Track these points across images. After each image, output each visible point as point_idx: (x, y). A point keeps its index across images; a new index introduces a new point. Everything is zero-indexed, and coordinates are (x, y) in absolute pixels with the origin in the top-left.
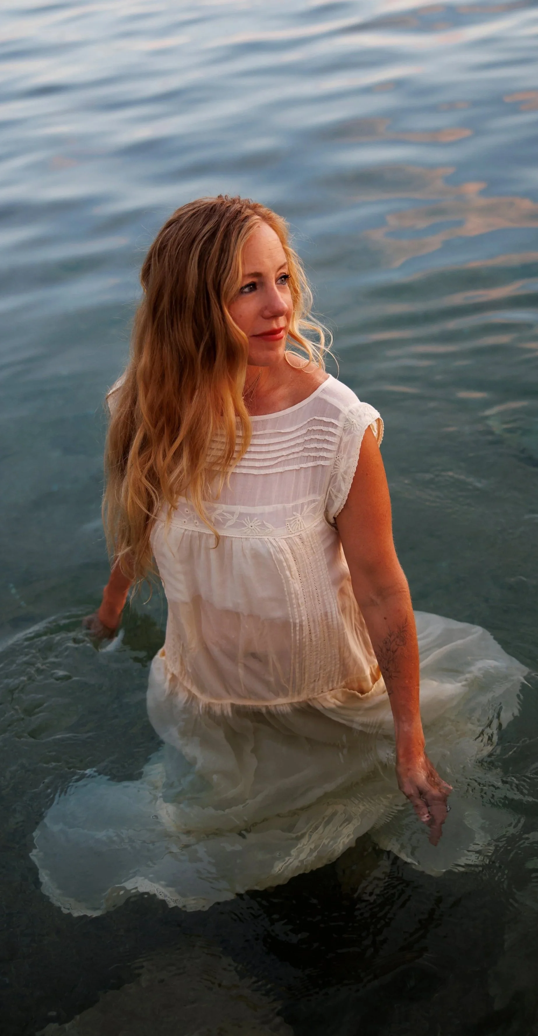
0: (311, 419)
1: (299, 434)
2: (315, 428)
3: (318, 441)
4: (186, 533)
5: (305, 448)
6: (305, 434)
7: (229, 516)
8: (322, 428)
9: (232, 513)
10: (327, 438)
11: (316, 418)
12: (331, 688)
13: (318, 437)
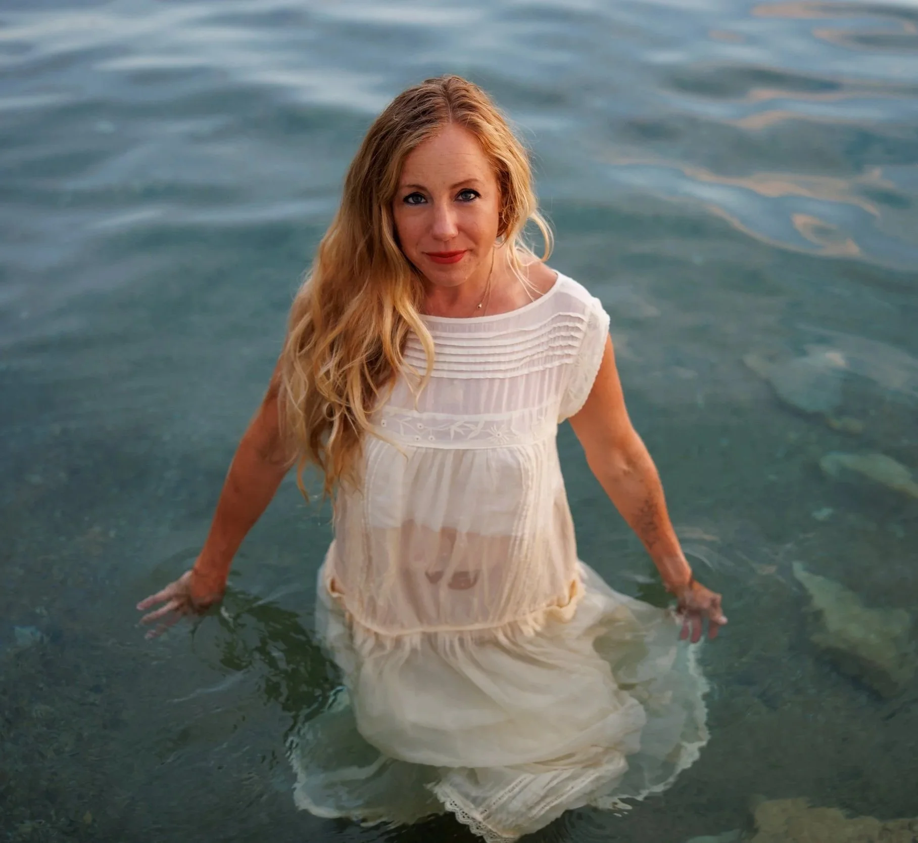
0: (556, 315)
1: (543, 331)
2: (559, 324)
3: (564, 338)
4: (419, 450)
5: (550, 347)
6: (550, 332)
7: (472, 427)
8: (567, 323)
9: (476, 424)
10: (573, 333)
11: (561, 313)
12: (532, 609)
13: (563, 333)
